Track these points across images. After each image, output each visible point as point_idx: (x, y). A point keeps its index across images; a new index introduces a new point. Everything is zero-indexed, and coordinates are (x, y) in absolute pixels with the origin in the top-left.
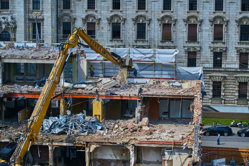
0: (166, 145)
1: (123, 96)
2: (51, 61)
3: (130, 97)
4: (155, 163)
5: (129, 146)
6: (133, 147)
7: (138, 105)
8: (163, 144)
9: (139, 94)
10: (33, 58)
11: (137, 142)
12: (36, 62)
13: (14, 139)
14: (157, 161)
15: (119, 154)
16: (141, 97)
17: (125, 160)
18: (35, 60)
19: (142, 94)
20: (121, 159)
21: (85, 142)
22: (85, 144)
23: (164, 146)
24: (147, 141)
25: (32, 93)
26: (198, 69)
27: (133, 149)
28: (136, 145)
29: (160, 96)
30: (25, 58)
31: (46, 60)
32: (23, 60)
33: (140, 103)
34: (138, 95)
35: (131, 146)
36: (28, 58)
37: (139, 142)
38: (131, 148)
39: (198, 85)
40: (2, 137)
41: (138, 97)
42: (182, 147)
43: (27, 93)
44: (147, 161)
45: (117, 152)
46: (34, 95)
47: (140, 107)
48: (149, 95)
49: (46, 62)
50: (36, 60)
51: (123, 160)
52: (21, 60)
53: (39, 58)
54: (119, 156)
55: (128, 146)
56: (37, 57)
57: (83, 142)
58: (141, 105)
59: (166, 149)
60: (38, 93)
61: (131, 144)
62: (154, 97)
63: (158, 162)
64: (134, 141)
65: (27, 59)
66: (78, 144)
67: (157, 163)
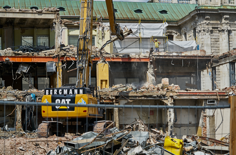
0: (209, 96)
1: (132, 57)
2: (43, 15)
3: (140, 59)
4: (187, 126)
5: (167, 99)
6: (173, 100)
7: (150, 67)
8: (206, 95)
9: (151, 55)
10: (21, 12)
11: (175, 94)
12: (24, 16)
13: (20, 96)
14: (190, 123)
15: (145, 117)
16: (153, 58)
17: (152, 124)
18: (23, 14)
19: (153, 55)
20: (147, 123)
21: (114, 96)
22: (113, 99)
23: (206, 97)
24: (187, 92)
25: (20, 56)
26: (190, 43)
27: (172, 102)
28: (175, 97)
29: (174, 57)
30: (11, 11)
31: (37, 14)
32: (7, 14)
33: (152, 66)
34: (150, 57)
35: (170, 99)
36: (14, 11)
37: (179, 94)
38: (169, 102)
39: (202, 52)
40: (4, 95)
41: (149, 58)
42: (226, 98)
43: (14, 55)
44: (178, 124)
45: (143, 115)
46: (22, 59)
47: (152, 70)
48: (161, 56)
49: (37, 16)
50: (25, 14)
51: (150, 124)
52: (5, 14)
53: (29, 12)
54: (145, 119)
55: (165, 100)
56: (26, 11)
57: (112, 96)
58: (153, 68)
59: (208, 101)
60: (28, 55)
61: (170, 96)
62: (166, 58)
63: (191, 125)
64: (171, 93)
65: (14, 13)
66: (105, 100)
67: (189, 126)
